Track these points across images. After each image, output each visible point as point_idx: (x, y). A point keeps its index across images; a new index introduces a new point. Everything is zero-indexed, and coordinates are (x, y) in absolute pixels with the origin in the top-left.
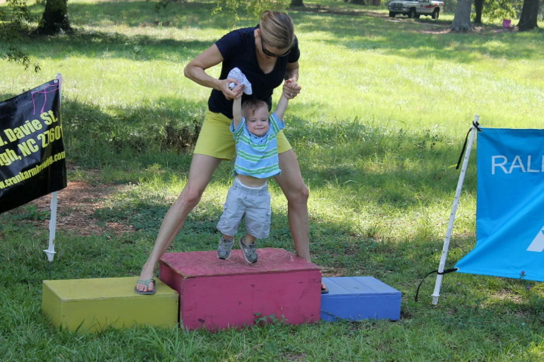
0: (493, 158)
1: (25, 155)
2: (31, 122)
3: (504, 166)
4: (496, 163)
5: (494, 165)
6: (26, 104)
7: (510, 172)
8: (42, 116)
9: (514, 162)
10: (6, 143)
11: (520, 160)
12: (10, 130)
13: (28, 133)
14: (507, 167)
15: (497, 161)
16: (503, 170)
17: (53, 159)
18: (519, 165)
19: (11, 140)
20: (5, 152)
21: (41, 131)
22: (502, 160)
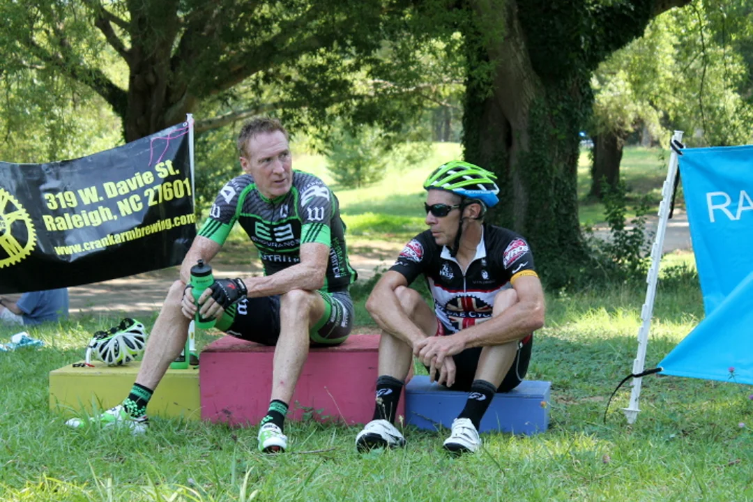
0: (709, 196)
1: (123, 214)
2: (141, 174)
3: (727, 208)
4: (713, 204)
5: (711, 208)
6: (141, 153)
7: (738, 218)
8: (157, 168)
9: (741, 202)
10: (101, 199)
11: (748, 198)
12: (112, 184)
13: (134, 187)
14: (733, 209)
15: (716, 201)
16: (726, 215)
17: (173, 222)
18: (749, 205)
19: (110, 196)
20: (98, 209)
21: (151, 186)
22: (723, 200)
